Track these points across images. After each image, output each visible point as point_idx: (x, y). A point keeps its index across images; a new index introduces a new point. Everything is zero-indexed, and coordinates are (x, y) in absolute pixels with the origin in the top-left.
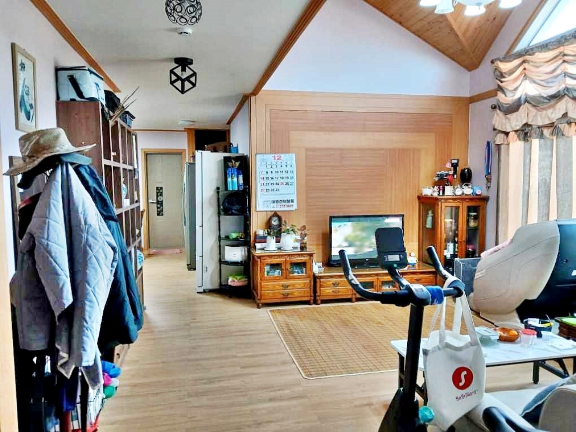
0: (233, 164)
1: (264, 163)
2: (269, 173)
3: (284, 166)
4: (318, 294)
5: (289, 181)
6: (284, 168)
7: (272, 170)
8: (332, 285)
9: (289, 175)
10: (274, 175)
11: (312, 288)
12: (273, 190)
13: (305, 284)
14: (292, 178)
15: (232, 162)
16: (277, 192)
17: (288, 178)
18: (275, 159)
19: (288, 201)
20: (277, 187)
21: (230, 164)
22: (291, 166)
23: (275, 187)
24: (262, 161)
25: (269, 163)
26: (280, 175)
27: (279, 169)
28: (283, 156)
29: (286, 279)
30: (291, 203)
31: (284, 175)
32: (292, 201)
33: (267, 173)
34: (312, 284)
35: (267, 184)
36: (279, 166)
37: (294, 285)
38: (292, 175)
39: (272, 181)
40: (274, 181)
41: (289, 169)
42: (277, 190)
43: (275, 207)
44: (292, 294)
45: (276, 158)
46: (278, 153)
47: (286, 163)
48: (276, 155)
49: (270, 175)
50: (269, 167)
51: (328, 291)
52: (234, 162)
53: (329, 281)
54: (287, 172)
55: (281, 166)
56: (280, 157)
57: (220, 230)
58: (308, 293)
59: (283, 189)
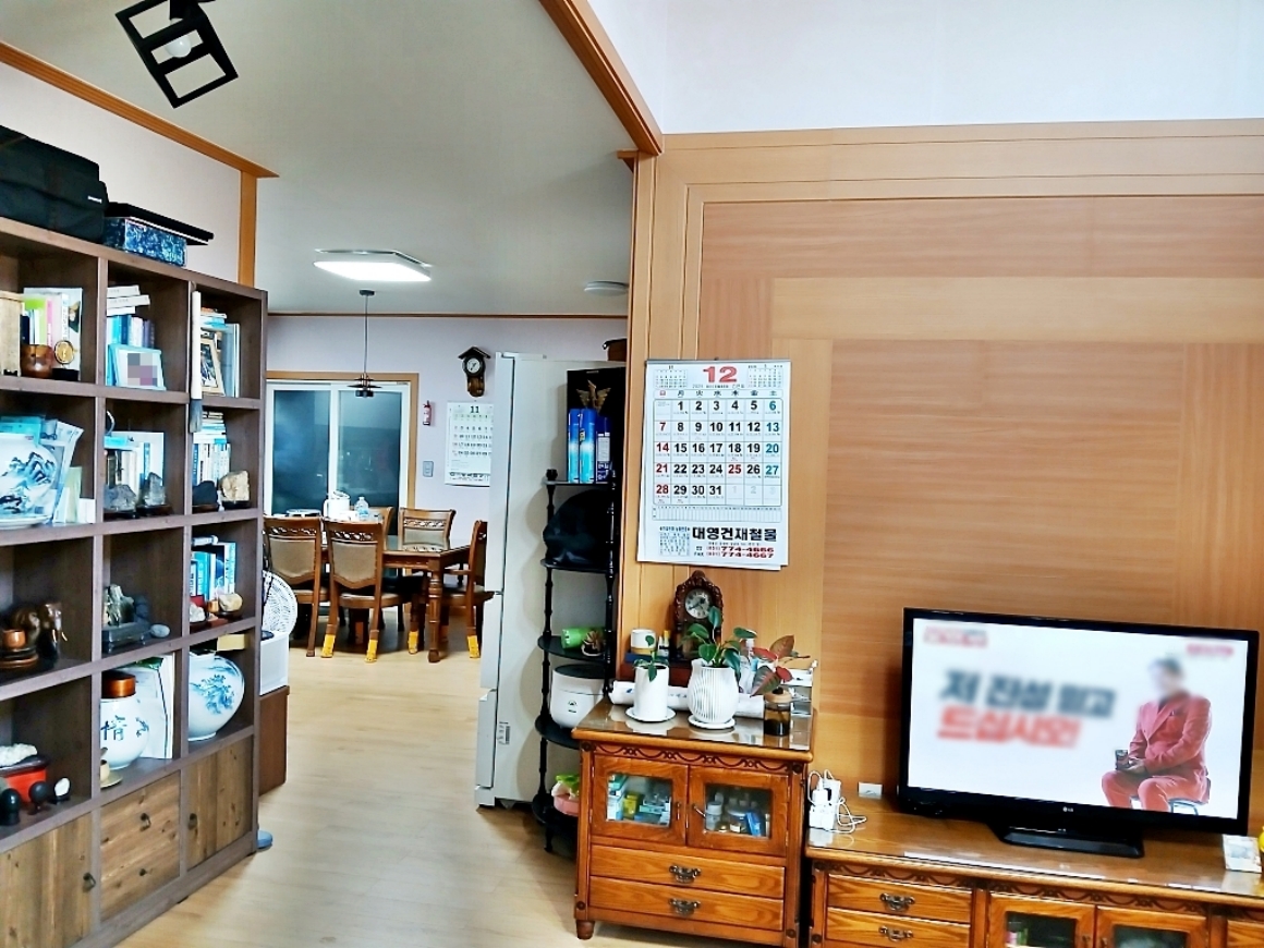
0: (590, 397)
1: (672, 394)
2: (689, 427)
3: (745, 405)
4: (816, 930)
5: (763, 459)
6: (745, 415)
7: (699, 417)
8: (881, 906)
9: (764, 437)
10: (708, 436)
11: (794, 898)
12: (698, 490)
13: (763, 879)
14: (774, 448)
15: (588, 389)
16: (712, 500)
17: (758, 448)
18: (711, 379)
19: (756, 534)
20: (716, 479)
21: (584, 394)
22: (773, 406)
23: (706, 480)
24: (666, 384)
25: (690, 394)
26: (727, 436)
27: (726, 415)
28: (742, 369)
29: (687, 844)
30: (763, 544)
31: (745, 437)
32: (771, 535)
33: (681, 426)
34: (796, 883)
35: (681, 469)
36: (726, 405)
37: (718, 877)
38: (773, 439)
39: (699, 459)
40: (707, 458)
41: (763, 415)
42: (716, 489)
43: (704, 550)
44: (711, 908)
45: (718, 375)
46: (727, 359)
47: (754, 393)
48: (718, 367)
49: (689, 436)
50: (690, 406)
51: (862, 926)
52: (594, 387)
53: (867, 885)
54: (755, 427)
55: (735, 406)
56: (734, 371)
57: (548, 612)
58: (776, 916)
59: (738, 488)
